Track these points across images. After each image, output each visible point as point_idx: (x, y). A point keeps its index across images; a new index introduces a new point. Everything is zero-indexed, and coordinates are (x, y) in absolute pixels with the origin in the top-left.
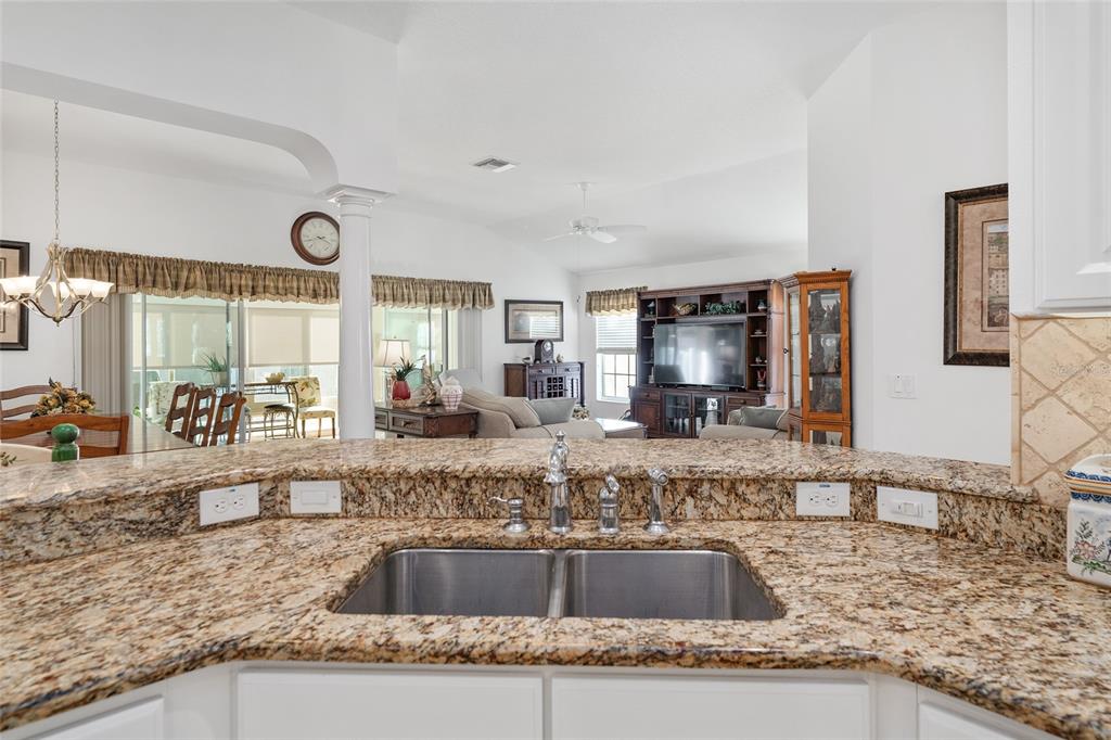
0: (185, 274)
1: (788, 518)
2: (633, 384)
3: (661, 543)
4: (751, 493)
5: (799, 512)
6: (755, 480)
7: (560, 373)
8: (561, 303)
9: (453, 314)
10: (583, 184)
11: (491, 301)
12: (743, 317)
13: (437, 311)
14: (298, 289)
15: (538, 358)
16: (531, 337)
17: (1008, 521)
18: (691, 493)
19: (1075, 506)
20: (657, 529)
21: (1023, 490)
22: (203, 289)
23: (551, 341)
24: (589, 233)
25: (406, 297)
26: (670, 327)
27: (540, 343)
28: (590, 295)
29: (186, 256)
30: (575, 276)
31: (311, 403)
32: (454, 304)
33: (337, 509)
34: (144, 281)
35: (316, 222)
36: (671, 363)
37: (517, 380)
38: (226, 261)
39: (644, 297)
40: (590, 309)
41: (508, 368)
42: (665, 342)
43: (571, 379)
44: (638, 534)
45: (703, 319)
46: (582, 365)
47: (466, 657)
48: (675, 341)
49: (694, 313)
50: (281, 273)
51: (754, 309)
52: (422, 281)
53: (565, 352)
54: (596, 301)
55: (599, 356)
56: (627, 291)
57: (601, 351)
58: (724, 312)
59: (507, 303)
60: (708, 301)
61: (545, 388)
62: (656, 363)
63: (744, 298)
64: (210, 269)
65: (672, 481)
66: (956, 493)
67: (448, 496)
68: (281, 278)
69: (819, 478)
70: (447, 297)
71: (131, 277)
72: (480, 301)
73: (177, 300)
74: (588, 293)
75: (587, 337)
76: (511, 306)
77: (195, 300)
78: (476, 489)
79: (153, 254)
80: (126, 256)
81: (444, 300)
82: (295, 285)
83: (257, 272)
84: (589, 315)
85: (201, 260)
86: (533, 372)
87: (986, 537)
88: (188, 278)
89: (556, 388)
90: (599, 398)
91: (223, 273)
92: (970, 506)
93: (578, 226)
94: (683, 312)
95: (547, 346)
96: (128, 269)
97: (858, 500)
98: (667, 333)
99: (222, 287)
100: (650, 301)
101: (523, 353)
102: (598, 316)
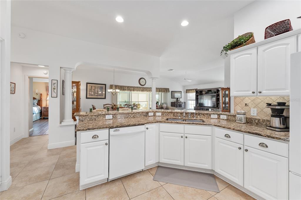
1: (210, 118)
2: (195, 106)
3: (195, 119)
4: (206, 115)
5: (211, 118)
6: (206, 114)
7: (181, 104)
8: (181, 91)
9: (163, 94)
10: (186, 72)
11: (169, 91)
12: (215, 94)
13: (160, 93)
15: (177, 101)
16: (176, 97)
17: (233, 118)
18: (199, 115)
19: (237, 115)
20: (195, 118)
21: (234, 115)
22: (127, 90)
23: (179, 98)
24: (187, 80)
26: (202, 96)
27: (177, 98)
28: (186, 90)
30: (184, 87)
31: (139, 108)
32: (163, 92)
33: (161, 115)
35: (142, 79)
36: (202, 102)
37: (173, 105)
39: (197, 90)
40: (186, 92)
41: (172, 102)
42: (201, 99)
43: (183, 105)
44: (193, 118)
45: (208, 94)
46: (185, 102)
47: (178, 123)
48: (203, 98)
49: (206, 93)
50: (137, 87)
51: (218, 93)
53: (182, 100)
54: (188, 91)
55: (188, 101)
56: (194, 89)
57: (189, 100)
58: (212, 93)
59: (172, 91)
60: (209, 91)
61: (178, 106)
62: (199, 102)
63: (216, 91)
64: (128, 87)
65: (197, 114)
66: (228, 115)
67: (172, 114)
69: (214, 114)
72: (167, 91)
73: (124, 92)
75: (186, 98)
76: (172, 92)
77: (126, 92)
78: (175, 114)
79: (121, 85)
83: (134, 87)
84: (186, 94)
86: (176, 103)
87: (231, 120)
89: (180, 106)
90: (188, 108)
92: (230, 117)
93: (185, 79)
94: (204, 93)
95: (179, 99)
97: (218, 116)
98: (201, 97)
99: (129, 90)
100: (198, 91)
101: (174, 100)
102: (188, 94)
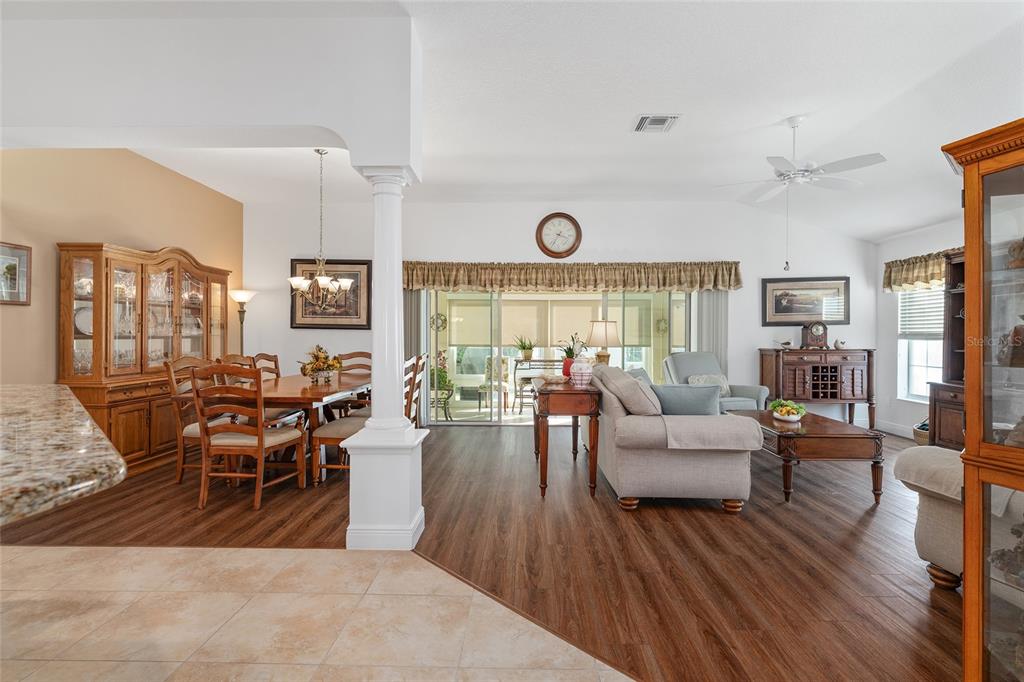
0: (454, 273)
2: (937, 380)
7: (834, 361)
8: (847, 279)
11: (738, 282)
14: (536, 279)
15: (804, 343)
22: (464, 283)
25: (637, 280)
27: (810, 326)
28: (889, 266)
29: (455, 261)
30: (869, 245)
32: (692, 286)
34: (428, 281)
35: (556, 221)
37: (770, 367)
38: (482, 261)
40: (889, 283)
41: (763, 354)
43: (852, 369)
46: (870, 353)
52: (656, 266)
53: (849, 338)
54: (896, 273)
55: (902, 344)
56: (937, 256)
57: (905, 335)
59: (765, 282)
61: (808, 378)
64: (471, 268)
68: (523, 272)
70: (683, 280)
71: (421, 278)
72: (723, 281)
74: (886, 264)
76: (770, 286)
80: (419, 263)
81: (680, 283)
82: (534, 276)
83: (504, 268)
84: (888, 291)
85: (465, 262)
86: (790, 358)
88: (456, 276)
90: (902, 395)
91: (479, 271)
96: (419, 273)
99: (479, 282)
101: (786, 337)
102: (900, 292)
